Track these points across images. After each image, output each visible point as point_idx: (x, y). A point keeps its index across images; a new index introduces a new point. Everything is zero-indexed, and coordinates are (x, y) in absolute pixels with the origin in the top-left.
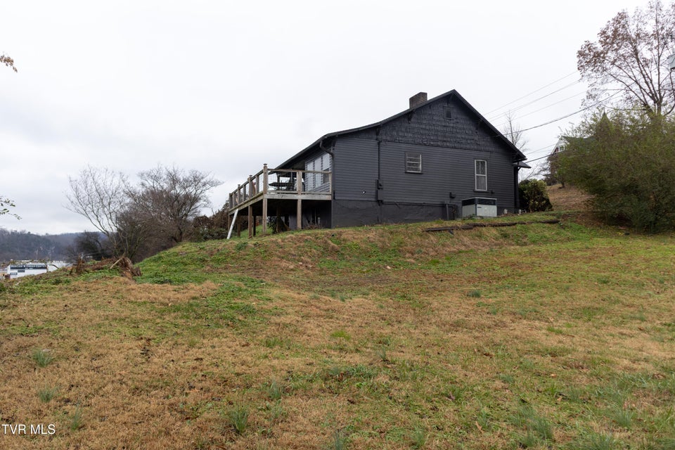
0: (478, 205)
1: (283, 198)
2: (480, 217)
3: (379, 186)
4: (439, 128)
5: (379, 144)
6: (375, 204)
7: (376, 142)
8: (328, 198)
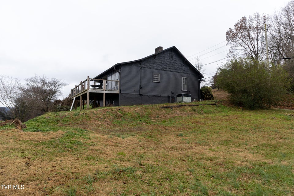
0: (183, 97)
1: (97, 92)
2: (184, 102)
3: (141, 88)
4: (168, 63)
5: (141, 69)
6: (139, 96)
7: (140, 68)
8: (118, 92)
